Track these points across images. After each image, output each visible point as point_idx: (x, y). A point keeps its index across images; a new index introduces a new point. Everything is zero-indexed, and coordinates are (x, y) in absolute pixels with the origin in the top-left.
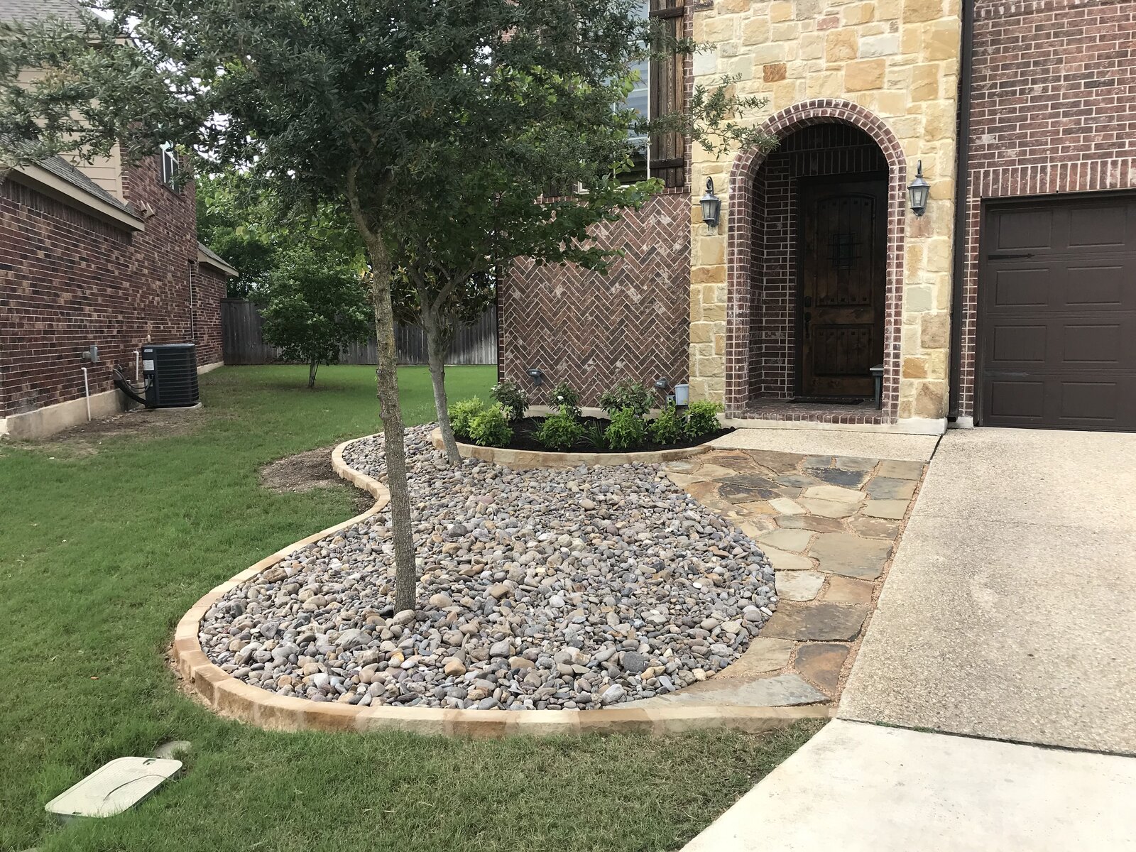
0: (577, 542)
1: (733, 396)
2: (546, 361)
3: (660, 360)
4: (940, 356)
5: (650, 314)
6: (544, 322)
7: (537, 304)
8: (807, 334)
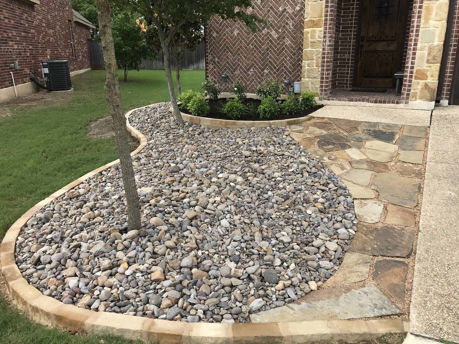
0: (240, 179)
1: (324, 88)
2: (229, 69)
3: (287, 69)
4: (436, 67)
5: (283, 45)
6: (228, 49)
7: (225, 39)
8: (361, 56)
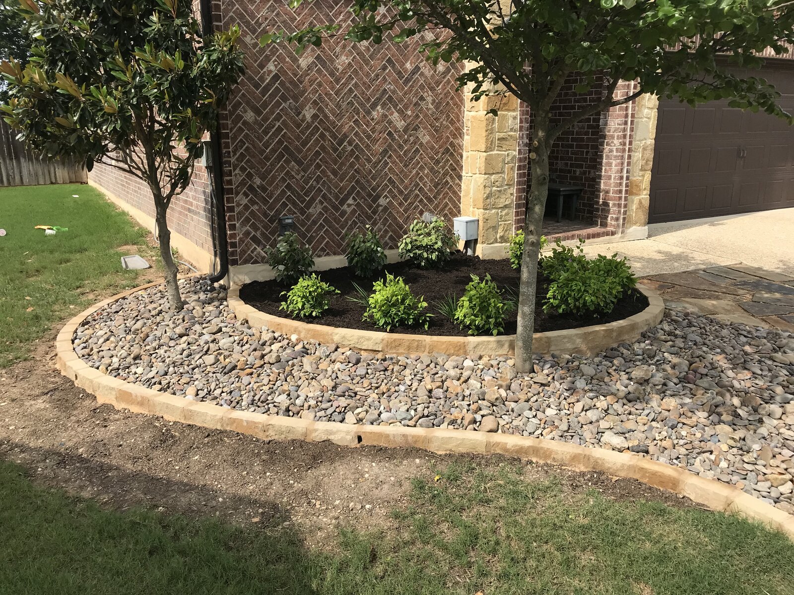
2: (294, 204)
3: (425, 195)
5: (415, 143)
